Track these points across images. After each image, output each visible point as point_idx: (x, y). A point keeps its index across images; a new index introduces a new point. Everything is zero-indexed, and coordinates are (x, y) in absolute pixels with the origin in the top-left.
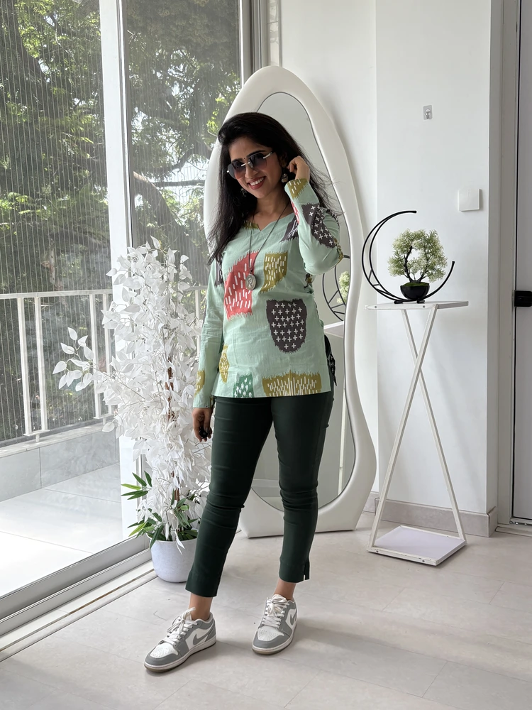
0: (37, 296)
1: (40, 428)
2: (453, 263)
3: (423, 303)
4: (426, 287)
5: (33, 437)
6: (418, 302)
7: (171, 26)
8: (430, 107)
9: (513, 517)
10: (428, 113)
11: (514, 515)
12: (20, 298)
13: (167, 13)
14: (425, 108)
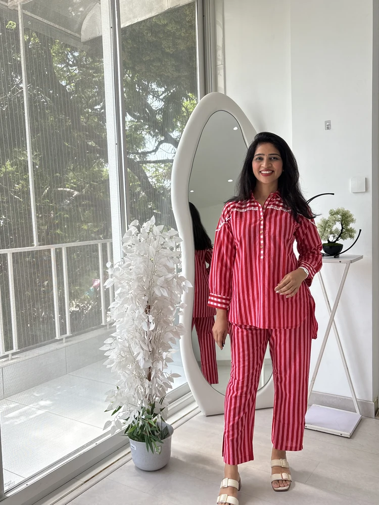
0: (64, 247)
1: (66, 334)
2: (360, 230)
3: (338, 257)
4: (341, 246)
5: (62, 339)
6: (335, 257)
7: (151, 66)
8: (329, 122)
10: (328, 125)
12: (53, 248)
13: (148, 58)
14: (326, 122)
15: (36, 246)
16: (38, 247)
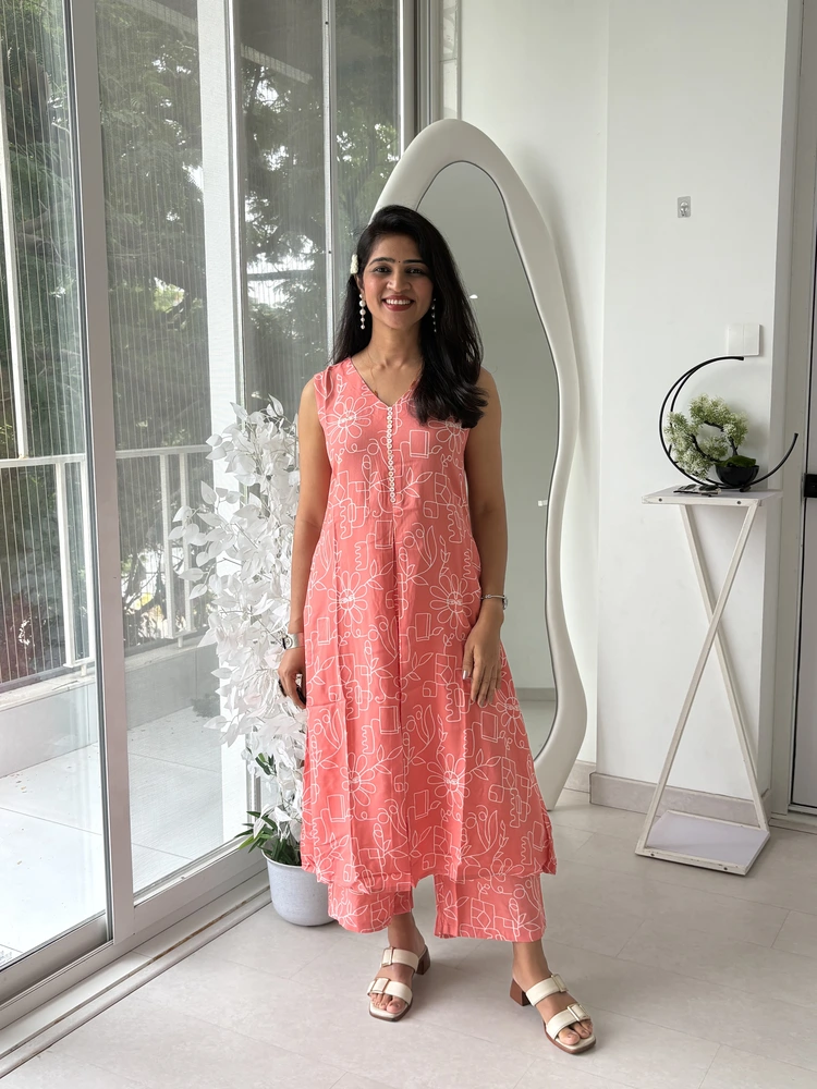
1: (88, 656)
5: (78, 669)
8: (687, 199)
9: (792, 803)
10: (684, 207)
11: (794, 801)
12: (59, 462)
14: (680, 200)
15: (23, 459)
16: (28, 459)
